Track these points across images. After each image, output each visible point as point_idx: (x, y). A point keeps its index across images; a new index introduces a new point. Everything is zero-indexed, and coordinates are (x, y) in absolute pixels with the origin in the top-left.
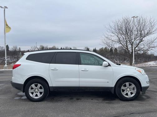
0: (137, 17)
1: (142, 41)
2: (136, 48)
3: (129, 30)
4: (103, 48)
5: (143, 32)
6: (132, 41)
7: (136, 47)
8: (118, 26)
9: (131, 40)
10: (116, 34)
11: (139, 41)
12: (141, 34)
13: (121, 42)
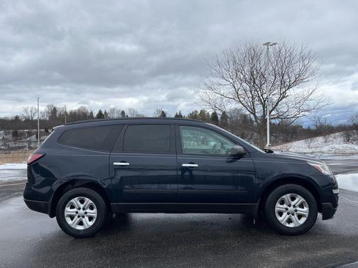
0: (275, 44)
1: (284, 97)
2: (273, 113)
3: (258, 73)
4: (196, 112)
5: (286, 77)
6: (265, 96)
7: (272, 111)
8: (235, 62)
9: (262, 95)
10: (231, 81)
11: (278, 96)
12: (283, 82)
13: (241, 99)
